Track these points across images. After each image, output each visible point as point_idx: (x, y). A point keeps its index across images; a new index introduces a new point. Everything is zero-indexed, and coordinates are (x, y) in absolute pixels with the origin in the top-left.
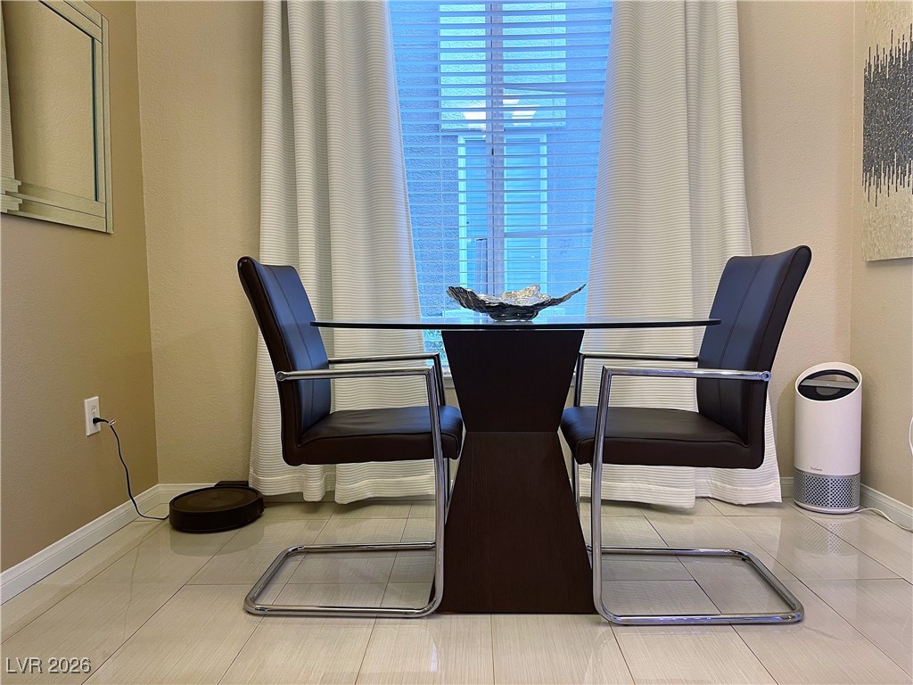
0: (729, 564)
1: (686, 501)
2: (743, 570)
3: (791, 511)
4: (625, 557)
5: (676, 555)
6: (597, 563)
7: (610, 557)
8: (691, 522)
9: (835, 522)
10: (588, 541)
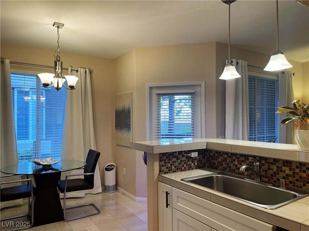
0: (89, 206)
1: (83, 195)
2: (92, 207)
3: (103, 194)
4: (70, 209)
5: (80, 207)
6: (64, 212)
7: (67, 210)
8: (84, 200)
9: (111, 194)
10: (63, 208)
